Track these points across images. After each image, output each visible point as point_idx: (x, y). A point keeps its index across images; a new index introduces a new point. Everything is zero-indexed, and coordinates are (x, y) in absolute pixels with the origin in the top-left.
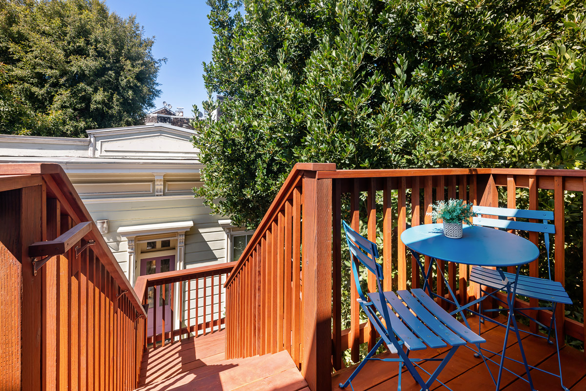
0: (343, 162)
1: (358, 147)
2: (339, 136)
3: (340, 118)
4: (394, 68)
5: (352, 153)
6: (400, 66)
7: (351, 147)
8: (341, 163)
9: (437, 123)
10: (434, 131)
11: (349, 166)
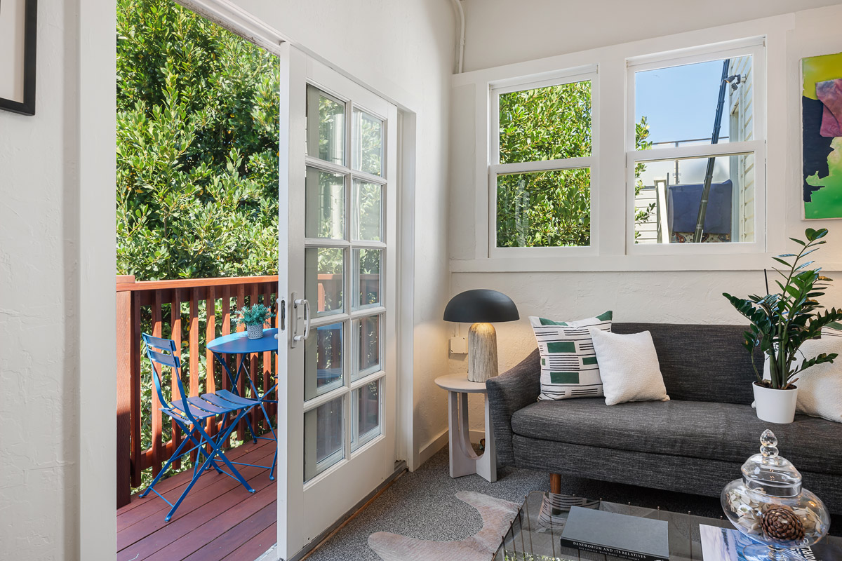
0: (148, 268)
1: (173, 252)
2: (145, 232)
3: (149, 213)
4: (226, 162)
5: (163, 258)
6: (233, 162)
7: (163, 251)
8: (146, 270)
9: (272, 230)
10: (267, 238)
11: (156, 275)
